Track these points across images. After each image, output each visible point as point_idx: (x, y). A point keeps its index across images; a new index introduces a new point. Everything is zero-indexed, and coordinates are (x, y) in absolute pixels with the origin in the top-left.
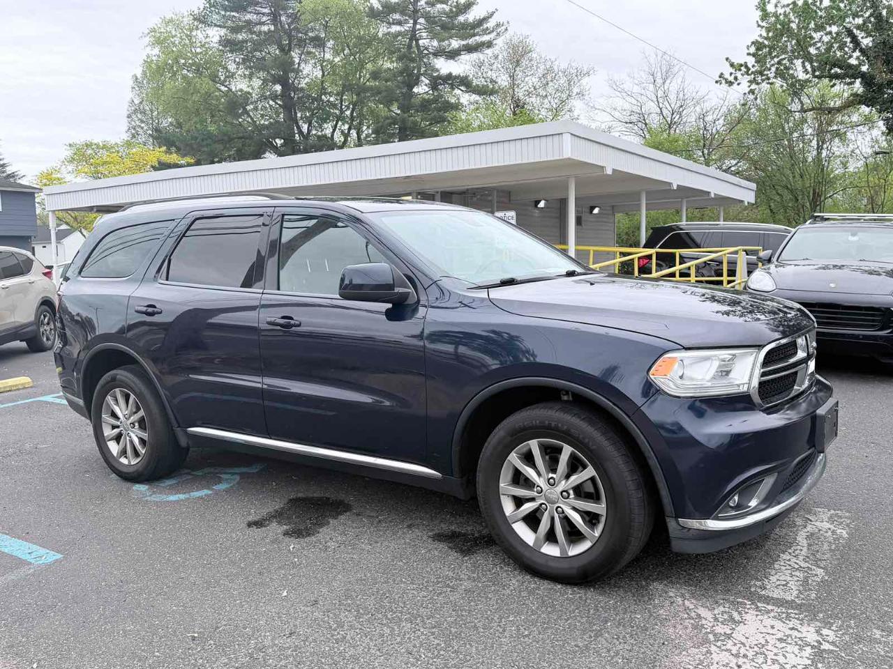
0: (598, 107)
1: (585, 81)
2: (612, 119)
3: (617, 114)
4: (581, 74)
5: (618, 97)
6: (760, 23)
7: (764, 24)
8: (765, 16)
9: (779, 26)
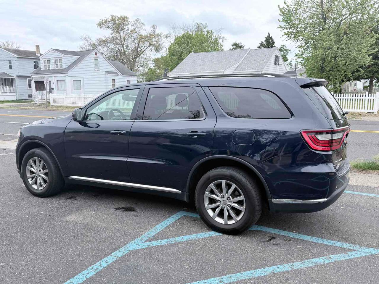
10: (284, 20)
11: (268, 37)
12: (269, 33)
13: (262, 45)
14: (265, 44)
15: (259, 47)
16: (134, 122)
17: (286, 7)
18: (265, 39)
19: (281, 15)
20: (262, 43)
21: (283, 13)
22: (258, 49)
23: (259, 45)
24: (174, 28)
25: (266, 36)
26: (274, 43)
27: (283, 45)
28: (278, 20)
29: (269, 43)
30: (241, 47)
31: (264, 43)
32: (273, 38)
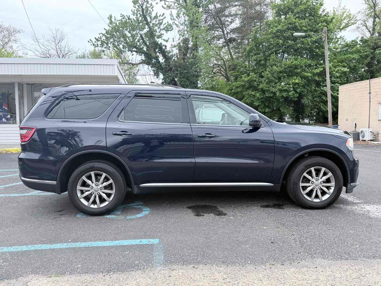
0: (27, 48)
1: (17, 35)
2: (34, 55)
3: (37, 53)
4: (16, 31)
5: (37, 45)
6: (109, 24)
7: (110, 25)
8: (111, 22)
9: (117, 28)
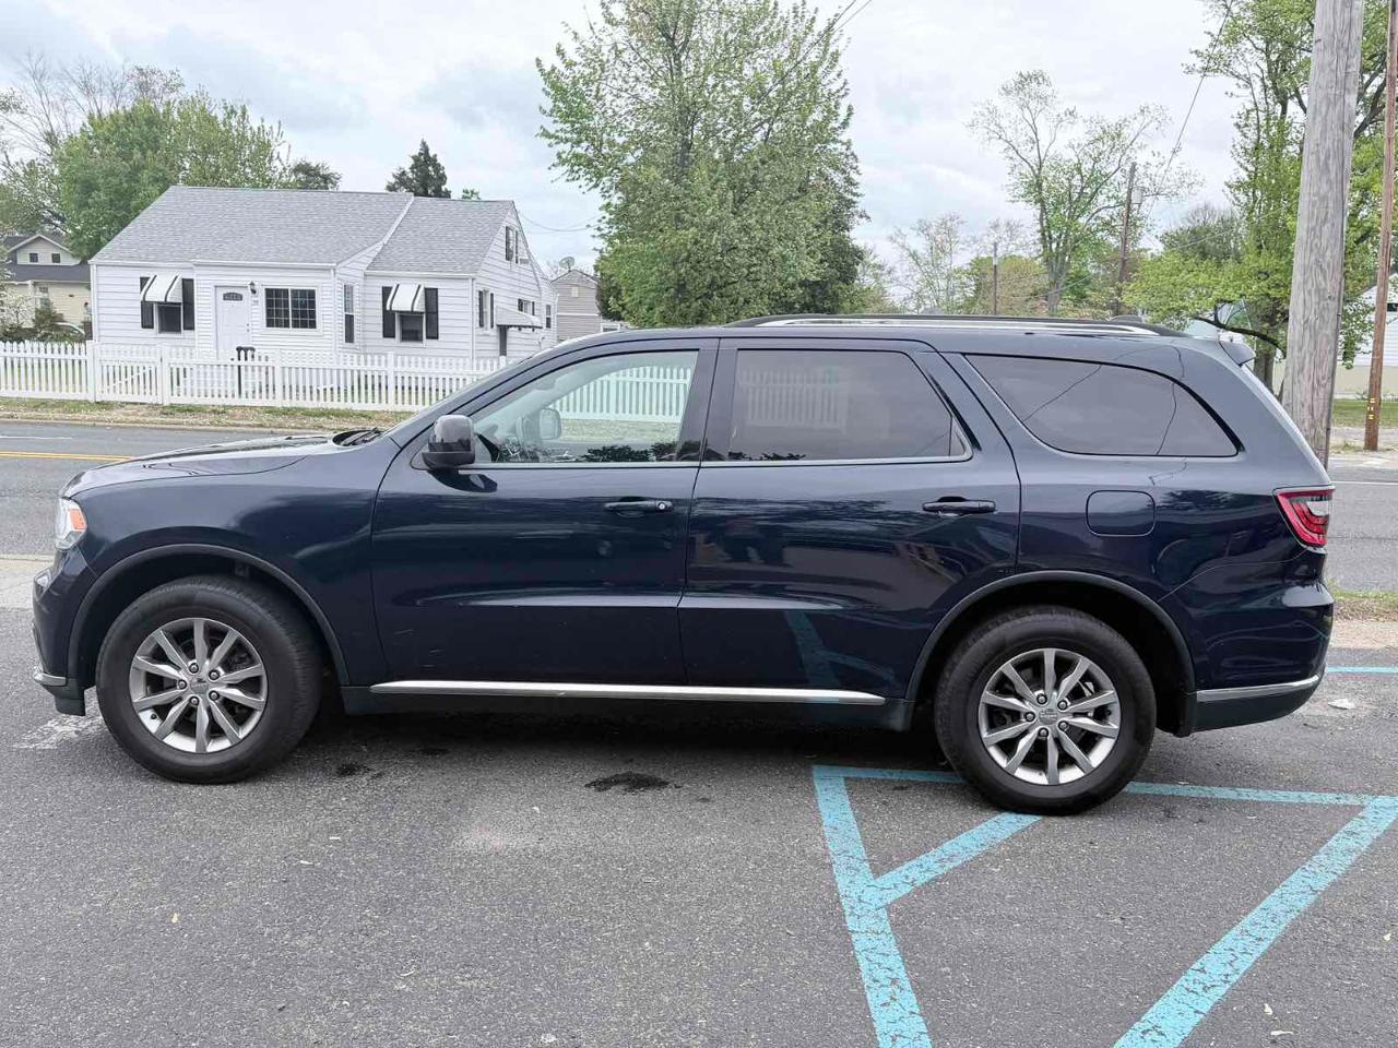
10: (555, 109)
11: (420, 154)
12: (424, 144)
13: (401, 181)
14: (411, 180)
15: (391, 188)
16: (699, 467)
17: (561, 67)
18: (411, 162)
19: (548, 94)
20: (404, 173)
21: (553, 86)
22: (385, 191)
23: (393, 180)
24: (38, 76)
25: (416, 152)
26: (443, 179)
27: (472, 192)
28: (541, 108)
29: (428, 176)
30: (326, 178)
31: (410, 175)
32: (440, 160)
